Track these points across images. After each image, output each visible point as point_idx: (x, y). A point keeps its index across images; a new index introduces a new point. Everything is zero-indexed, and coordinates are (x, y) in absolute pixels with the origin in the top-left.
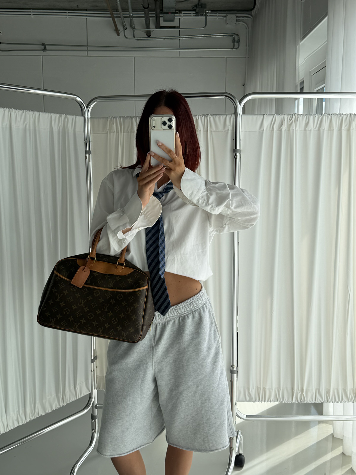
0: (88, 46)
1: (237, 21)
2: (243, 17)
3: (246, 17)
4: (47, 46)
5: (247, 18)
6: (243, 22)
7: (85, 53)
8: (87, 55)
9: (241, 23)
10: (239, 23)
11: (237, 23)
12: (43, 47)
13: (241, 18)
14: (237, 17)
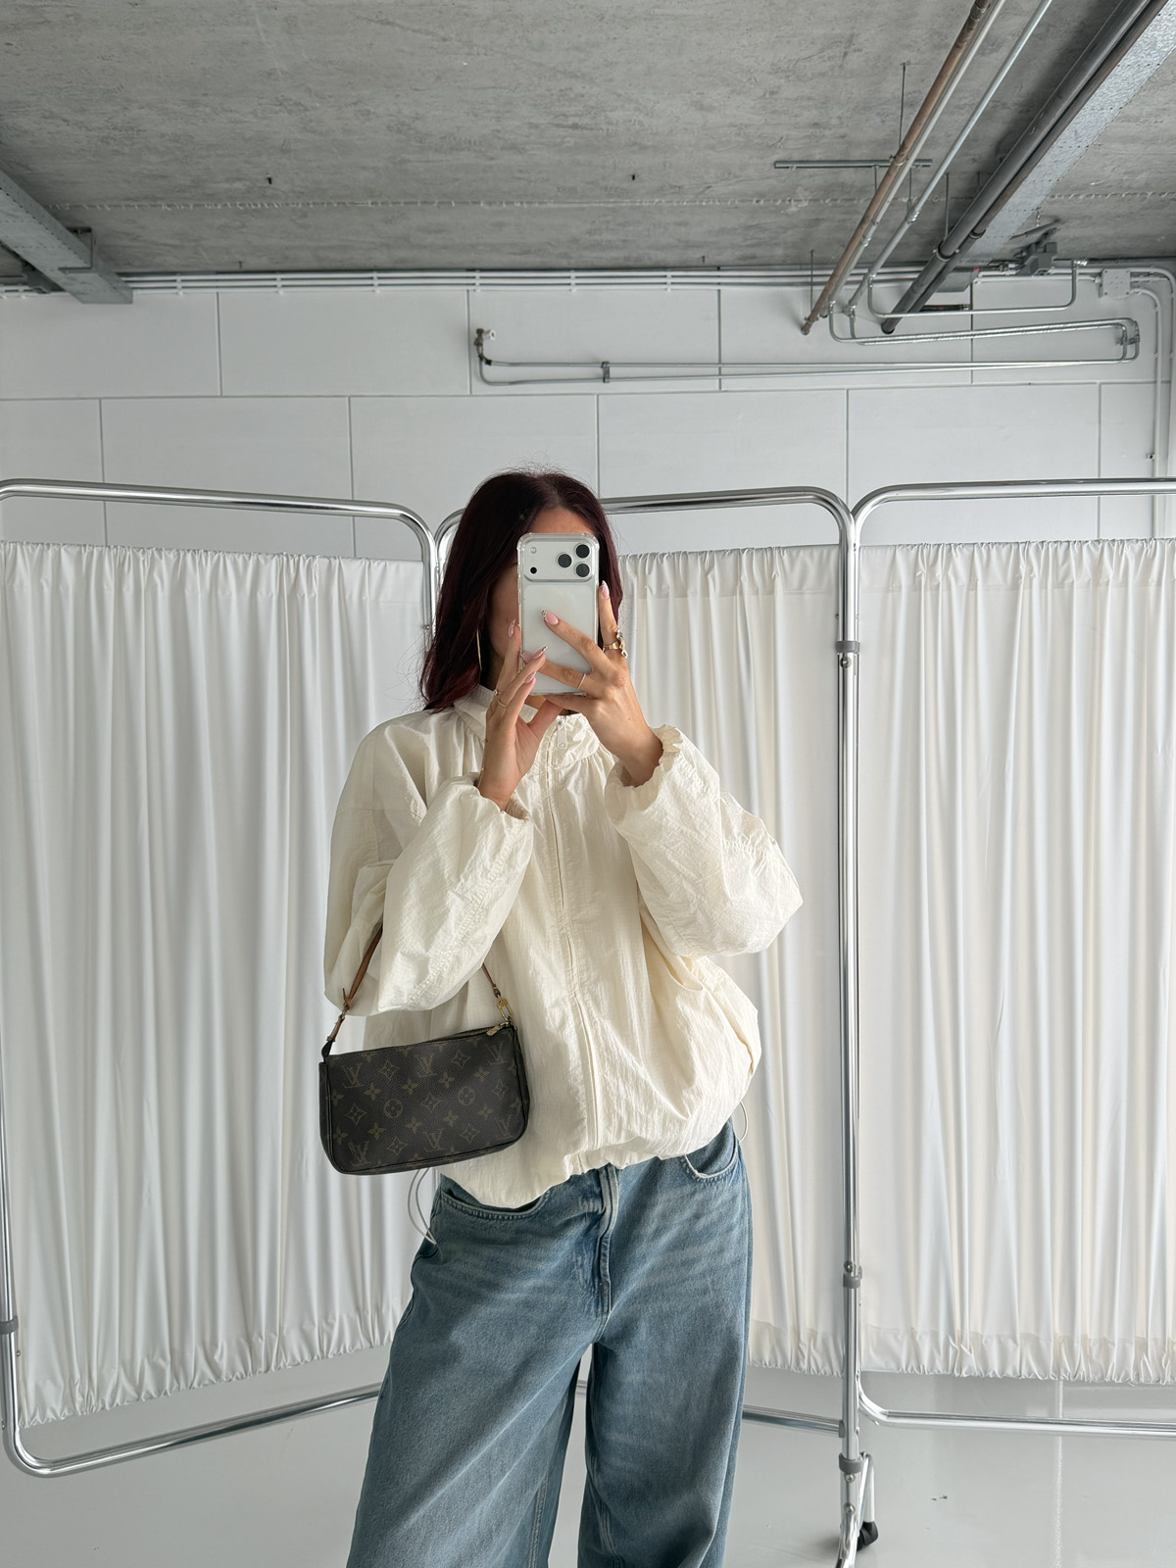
0: (720, 363)
1: (1133, 285)
2: (1149, 274)
3: (1156, 274)
4: (611, 369)
5: (1157, 279)
6: (1145, 288)
7: (714, 384)
8: (717, 388)
9: (1141, 291)
10: (1136, 290)
11: (1132, 292)
12: (600, 371)
13: (1141, 279)
14: (1133, 275)
